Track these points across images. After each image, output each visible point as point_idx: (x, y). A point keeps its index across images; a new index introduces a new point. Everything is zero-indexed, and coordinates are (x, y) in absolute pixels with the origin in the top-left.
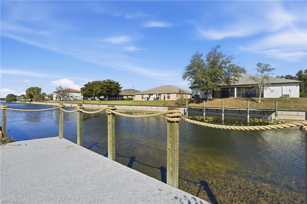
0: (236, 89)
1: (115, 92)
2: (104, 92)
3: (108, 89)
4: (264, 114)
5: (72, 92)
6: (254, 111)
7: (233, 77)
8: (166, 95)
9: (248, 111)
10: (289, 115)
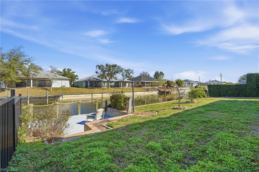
0: (32, 81)
4: (55, 98)
6: (50, 97)
7: (33, 73)
9: (47, 97)
10: (68, 97)
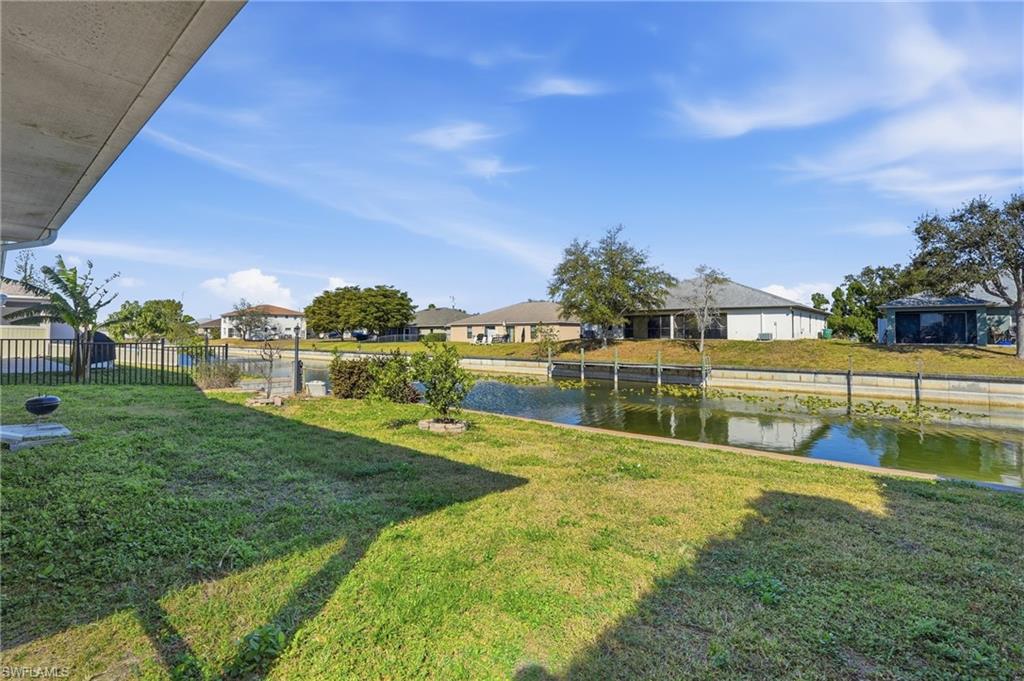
1: (397, 320)
2: (369, 319)
3: (379, 311)
5: (276, 316)
8: (528, 329)
9: (659, 370)
